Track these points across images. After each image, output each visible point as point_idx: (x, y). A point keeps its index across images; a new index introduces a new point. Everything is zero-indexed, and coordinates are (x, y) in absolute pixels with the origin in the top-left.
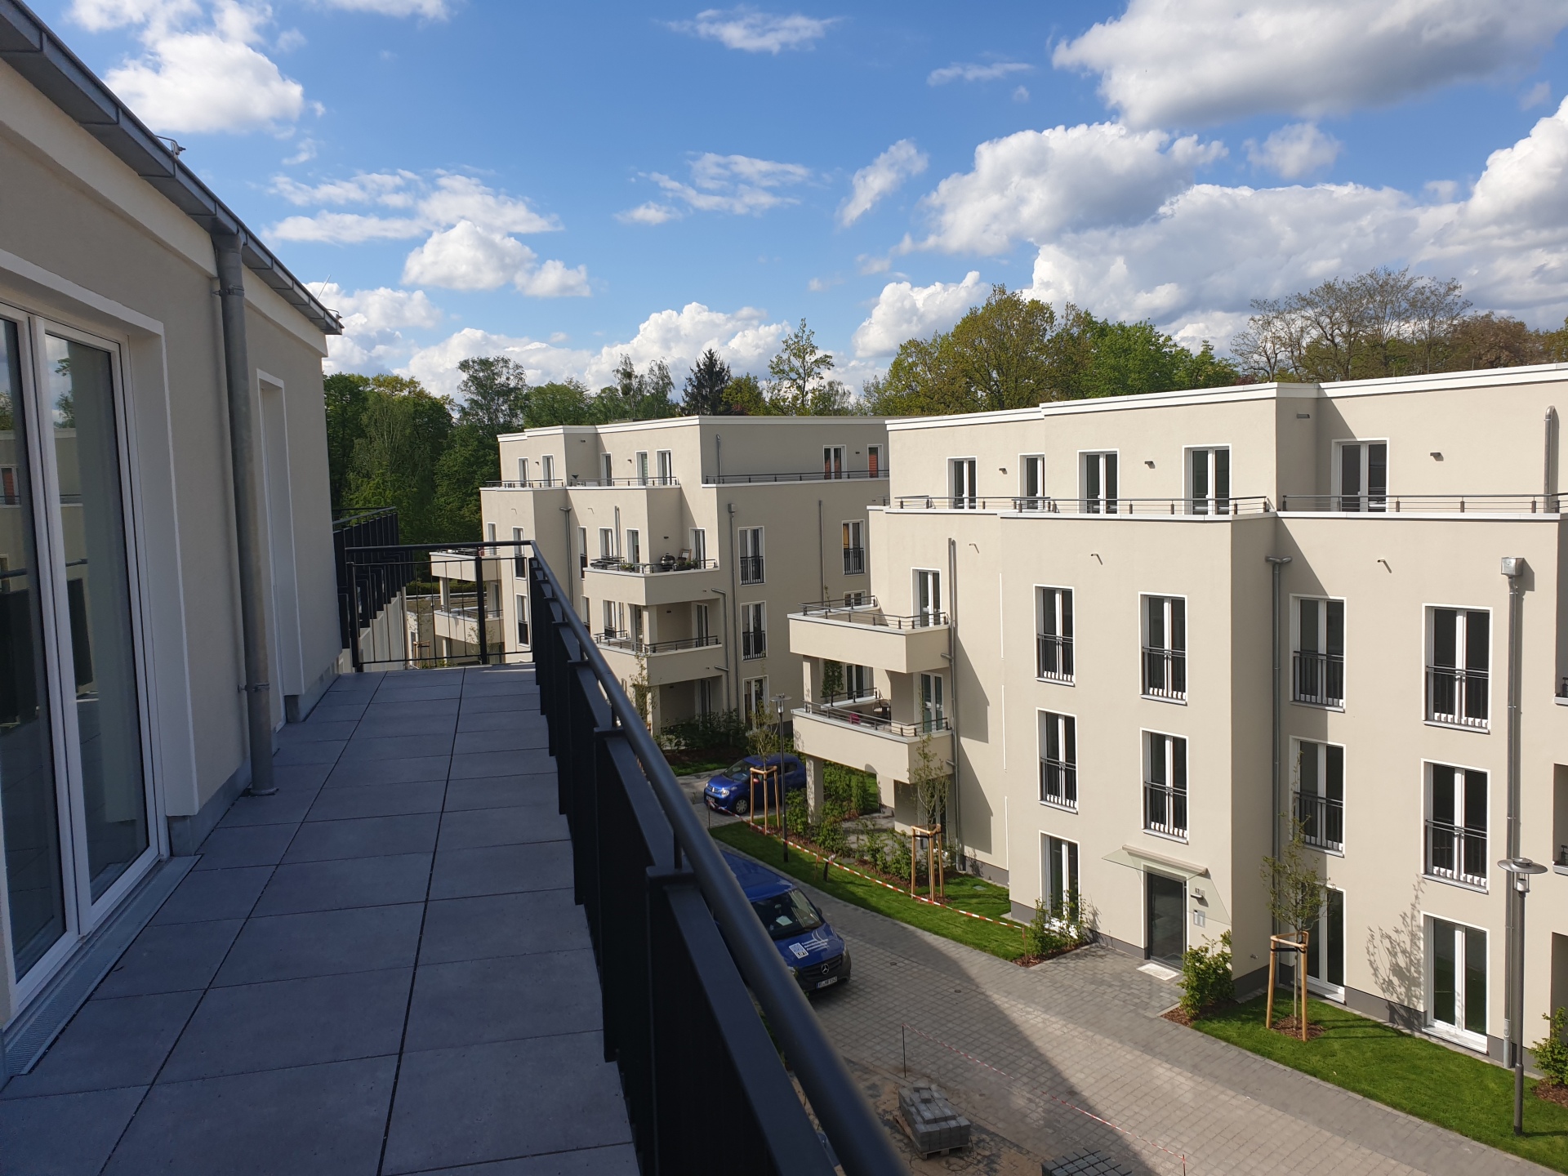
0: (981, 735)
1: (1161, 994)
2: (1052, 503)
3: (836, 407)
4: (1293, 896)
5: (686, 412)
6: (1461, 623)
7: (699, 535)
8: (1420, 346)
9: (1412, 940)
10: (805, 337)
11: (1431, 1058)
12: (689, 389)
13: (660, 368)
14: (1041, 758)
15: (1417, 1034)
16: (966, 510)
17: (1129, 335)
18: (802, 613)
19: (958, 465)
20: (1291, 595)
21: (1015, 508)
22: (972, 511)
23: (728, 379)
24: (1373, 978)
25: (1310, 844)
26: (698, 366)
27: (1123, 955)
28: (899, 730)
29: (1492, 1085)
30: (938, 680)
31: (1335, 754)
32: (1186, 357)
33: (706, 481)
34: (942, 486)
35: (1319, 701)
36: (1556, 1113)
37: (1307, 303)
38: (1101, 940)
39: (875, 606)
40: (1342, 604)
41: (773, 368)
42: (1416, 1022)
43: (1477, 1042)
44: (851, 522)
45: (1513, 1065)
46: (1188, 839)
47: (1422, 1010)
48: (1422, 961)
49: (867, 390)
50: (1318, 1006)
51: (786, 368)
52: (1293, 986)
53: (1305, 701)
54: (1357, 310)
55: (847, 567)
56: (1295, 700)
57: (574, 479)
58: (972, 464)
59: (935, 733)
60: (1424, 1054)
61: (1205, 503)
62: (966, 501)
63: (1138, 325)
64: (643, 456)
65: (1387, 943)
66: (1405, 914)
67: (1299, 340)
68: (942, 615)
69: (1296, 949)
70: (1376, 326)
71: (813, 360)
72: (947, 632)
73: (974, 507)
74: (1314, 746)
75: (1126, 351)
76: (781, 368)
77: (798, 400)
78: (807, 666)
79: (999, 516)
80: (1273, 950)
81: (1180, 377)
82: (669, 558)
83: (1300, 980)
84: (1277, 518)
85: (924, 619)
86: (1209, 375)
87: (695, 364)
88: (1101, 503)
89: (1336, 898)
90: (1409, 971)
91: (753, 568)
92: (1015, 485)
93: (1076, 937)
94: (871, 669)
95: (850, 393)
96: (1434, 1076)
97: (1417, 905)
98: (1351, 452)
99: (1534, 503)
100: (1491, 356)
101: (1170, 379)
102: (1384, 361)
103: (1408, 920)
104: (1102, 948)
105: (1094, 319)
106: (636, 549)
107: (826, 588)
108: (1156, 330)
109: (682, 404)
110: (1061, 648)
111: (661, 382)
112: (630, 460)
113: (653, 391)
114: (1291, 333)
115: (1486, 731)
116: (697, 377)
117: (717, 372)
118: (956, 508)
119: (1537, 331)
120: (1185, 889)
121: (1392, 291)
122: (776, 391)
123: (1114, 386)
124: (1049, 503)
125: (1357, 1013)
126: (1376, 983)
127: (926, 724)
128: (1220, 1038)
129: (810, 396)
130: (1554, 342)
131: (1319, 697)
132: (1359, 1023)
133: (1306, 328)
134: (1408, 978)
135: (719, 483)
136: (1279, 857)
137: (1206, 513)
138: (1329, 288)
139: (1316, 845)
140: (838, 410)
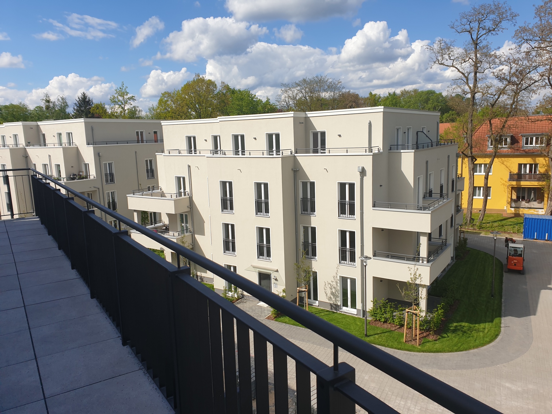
0: (202, 233)
1: (265, 311)
2: (224, 152)
3: (137, 116)
4: (303, 274)
5: (76, 117)
6: (347, 187)
7: (87, 165)
8: (331, 101)
9: (336, 284)
10: (124, 89)
11: (342, 318)
12: (76, 107)
13: (62, 99)
14: (223, 239)
15: (338, 312)
16: (193, 154)
17: (242, 94)
18: (133, 194)
19: (189, 138)
20: (299, 181)
21: (211, 154)
22: (195, 155)
23: (92, 104)
24: (326, 297)
25: (307, 258)
26: (79, 98)
27: (252, 301)
28: (173, 234)
29: (358, 323)
30: (186, 216)
31: (314, 230)
32: (261, 102)
33: (88, 144)
34: (184, 146)
35: (308, 213)
36: (375, 329)
37: (298, 85)
38: (245, 297)
39: (161, 190)
40: (314, 183)
41: (111, 100)
42: (338, 308)
43: (354, 311)
44: (148, 159)
45: (364, 317)
46: (271, 260)
47: (339, 304)
48: (339, 290)
49: (150, 109)
50: (311, 308)
51: (117, 100)
52: (304, 303)
53: (304, 214)
54: (313, 88)
55: (148, 176)
56: (301, 213)
57: (28, 144)
58: (194, 138)
59: (186, 234)
60: (340, 317)
61: (273, 152)
62: (193, 151)
63: (245, 90)
64: (60, 134)
65: (329, 285)
66: (334, 276)
67: (296, 97)
68: (187, 192)
69: (305, 291)
70: (318, 93)
71: (127, 97)
72: (189, 198)
73: (196, 154)
74: (307, 228)
75: (242, 99)
76: (115, 100)
77: (122, 113)
78: (135, 214)
79: (206, 156)
80: (298, 292)
81: (260, 109)
82: (74, 175)
83: (306, 301)
84: (295, 156)
85: (180, 194)
86: (269, 109)
87: (78, 98)
88: (240, 152)
89: (315, 273)
90: (336, 293)
91: (110, 178)
92: (210, 145)
93: (237, 297)
94: (160, 214)
95: (142, 111)
96: (343, 323)
97: (337, 273)
98: (315, 134)
99: (366, 150)
100: (350, 104)
101: (256, 110)
102: (321, 105)
103: (335, 278)
104: (245, 299)
105: (230, 87)
106: (59, 172)
107: (140, 184)
108: (251, 93)
109: (73, 113)
110: (229, 201)
111: (63, 105)
112: (54, 136)
113: (60, 108)
114: (293, 95)
115: (354, 219)
116: (79, 103)
117: (87, 101)
118: (190, 154)
119: (362, 97)
120: (271, 277)
121: (323, 82)
122: (113, 109)
123: (239, 112)
124: (223, 152)
125: (322, 308)
126: (327, 298)
127: (182, 231)
128: (284, 323)
129: (127, 111)
130: (366, 100)
131: (308, 212)
132: (322, 311)
133: (298, 93)
134: (335, 295)
135: (94, 145)
136: (298, 263)
137: (273, 155)
138: (304, 80)
139: (309, 258)
140: (138, 117)
